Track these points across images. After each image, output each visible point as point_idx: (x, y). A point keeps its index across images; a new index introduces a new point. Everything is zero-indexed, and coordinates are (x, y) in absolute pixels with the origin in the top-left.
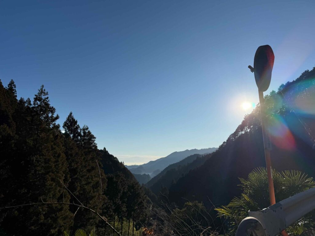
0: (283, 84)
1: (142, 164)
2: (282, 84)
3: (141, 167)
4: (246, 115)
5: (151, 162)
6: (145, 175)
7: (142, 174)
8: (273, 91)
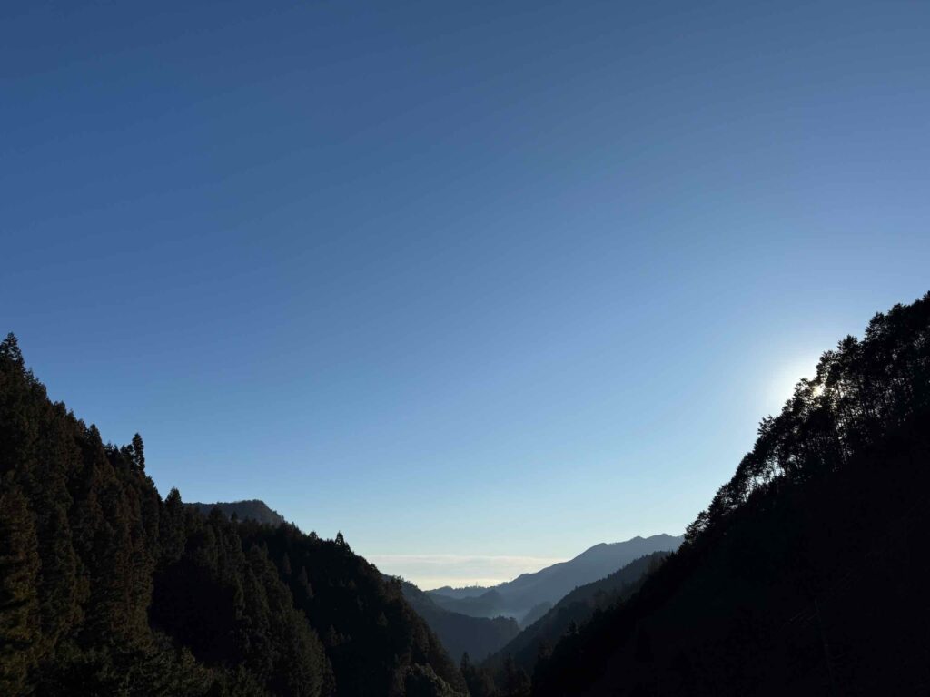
0: (881, 315)
1: (496, 585)
2: (877, 315)
3: (492, 592)
4: (764, 419)
5: (525, 578)
6: (501, 619)
7: (493, 616)
8: (849, 337)
